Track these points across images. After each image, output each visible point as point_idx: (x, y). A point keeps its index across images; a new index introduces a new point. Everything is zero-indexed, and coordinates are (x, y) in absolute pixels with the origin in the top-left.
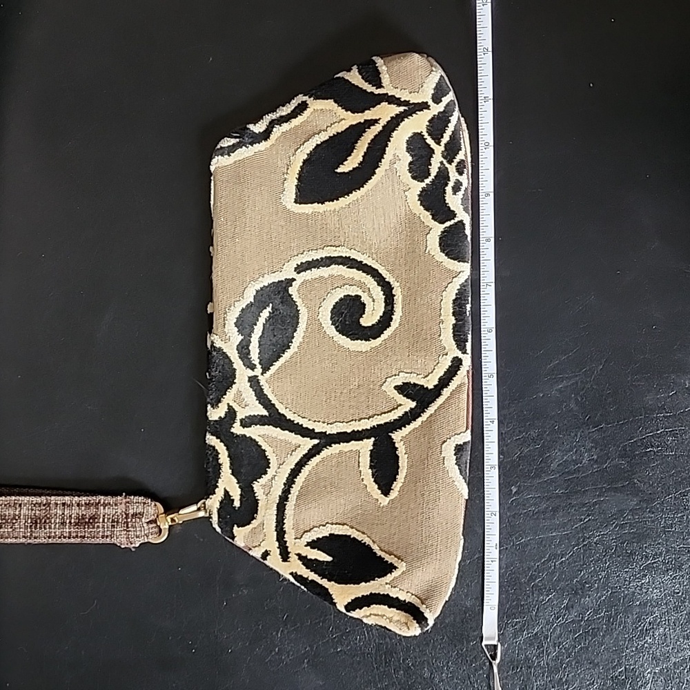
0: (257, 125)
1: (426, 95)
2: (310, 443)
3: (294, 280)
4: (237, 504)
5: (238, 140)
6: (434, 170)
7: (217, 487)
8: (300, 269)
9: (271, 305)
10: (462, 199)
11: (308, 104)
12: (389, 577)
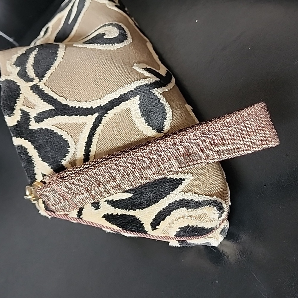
7: (35, 174)
12: (181, 187)
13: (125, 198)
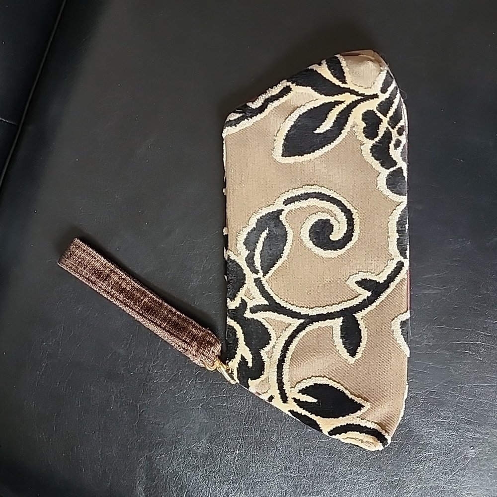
0: (254, 103)
1: (376, 90)
2: (297, 322)
3: (283, 210)
4: (250, 365)
5: (241, 115)
6: (381, 133)
7: (236, 353)
8: (287, 202)
9: (268, 228)
10: (401, 153)
11: (291, 89)
12: (359, 413)
13: (310, 401)
